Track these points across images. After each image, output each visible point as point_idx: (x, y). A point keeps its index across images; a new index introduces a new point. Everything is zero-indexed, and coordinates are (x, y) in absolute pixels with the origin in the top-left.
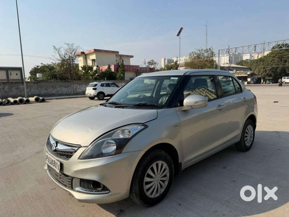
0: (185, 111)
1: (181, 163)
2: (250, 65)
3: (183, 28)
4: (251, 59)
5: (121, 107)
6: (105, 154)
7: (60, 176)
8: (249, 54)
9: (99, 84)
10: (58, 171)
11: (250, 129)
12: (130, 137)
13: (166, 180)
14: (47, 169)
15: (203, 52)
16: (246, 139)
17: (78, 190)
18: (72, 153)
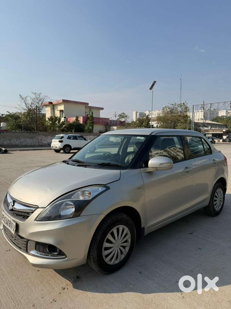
0: (150, 173)
1: (144, 227)
2: (225, 122)
3: (156, 82)
4: (227, 116)
5: (84, 165)
6: (63, 216)
7: (16, 237)
8: (225, 111)
9: (66, 136)
10: (13, 232)
11: (220, 193)
12: (90, 199)
13: (127, 246)
14: (3, 229)
15: (177, 107)
16: (215, 203)
17: (33, 253)
18: (28, 213)
